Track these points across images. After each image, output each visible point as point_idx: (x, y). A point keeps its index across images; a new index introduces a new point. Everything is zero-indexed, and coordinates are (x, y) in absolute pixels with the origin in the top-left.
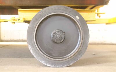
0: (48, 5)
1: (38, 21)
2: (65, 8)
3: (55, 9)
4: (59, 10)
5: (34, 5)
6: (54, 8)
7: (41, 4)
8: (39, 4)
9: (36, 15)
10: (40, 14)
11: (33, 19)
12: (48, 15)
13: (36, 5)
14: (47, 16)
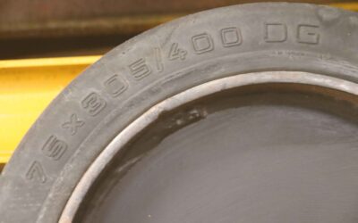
0: (139, 21)
1: (70, 166)
2: (328, 24)
3: (229, 38)
4: (270, 43)
5: (37, 26)
6: (221, 35)
7: (93, 16)
8: (81, 17)
9: (48, 112)
10: (91, 100)
11: (22, 147)
12: (166, 105)
13: (52, 25)
14: (155, 111)
